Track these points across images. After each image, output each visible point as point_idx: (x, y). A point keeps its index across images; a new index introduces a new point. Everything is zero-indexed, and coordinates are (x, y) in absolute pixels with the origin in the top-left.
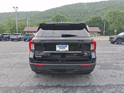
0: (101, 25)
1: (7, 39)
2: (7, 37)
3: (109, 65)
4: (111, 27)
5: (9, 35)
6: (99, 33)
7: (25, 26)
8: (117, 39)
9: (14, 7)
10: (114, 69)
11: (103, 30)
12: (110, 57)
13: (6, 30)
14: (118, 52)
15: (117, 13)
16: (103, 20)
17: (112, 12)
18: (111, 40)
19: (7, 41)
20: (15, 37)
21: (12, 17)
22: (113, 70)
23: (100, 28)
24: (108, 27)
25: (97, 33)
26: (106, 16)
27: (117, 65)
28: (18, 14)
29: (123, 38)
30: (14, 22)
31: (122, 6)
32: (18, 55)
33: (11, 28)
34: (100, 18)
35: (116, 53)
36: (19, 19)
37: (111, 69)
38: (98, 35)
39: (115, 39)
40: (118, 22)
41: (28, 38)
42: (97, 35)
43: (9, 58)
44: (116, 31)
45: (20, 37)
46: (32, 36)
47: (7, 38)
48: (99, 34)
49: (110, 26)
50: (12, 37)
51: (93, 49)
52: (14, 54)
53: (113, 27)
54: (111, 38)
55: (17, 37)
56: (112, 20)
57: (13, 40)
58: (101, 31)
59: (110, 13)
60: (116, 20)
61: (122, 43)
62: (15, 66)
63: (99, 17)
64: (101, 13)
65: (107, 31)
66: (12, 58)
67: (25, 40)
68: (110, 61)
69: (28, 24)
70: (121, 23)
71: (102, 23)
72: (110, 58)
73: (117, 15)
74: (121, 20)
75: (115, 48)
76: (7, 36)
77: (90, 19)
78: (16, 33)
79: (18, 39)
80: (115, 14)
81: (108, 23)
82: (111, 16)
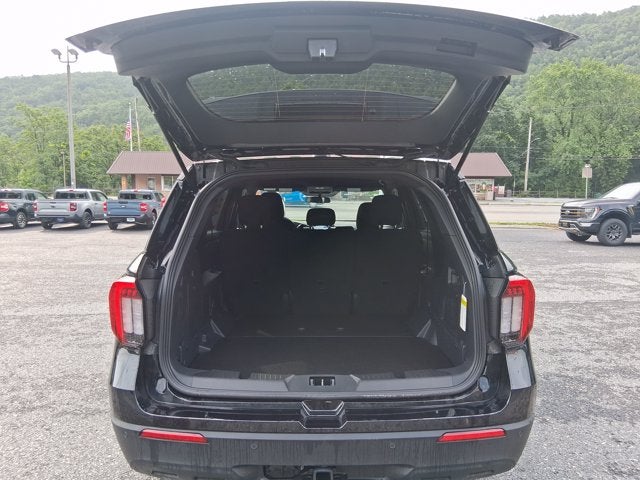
0: (510, 144)
1: (19, 219)
2: (21, 210)
3: (584, 388)
4: (561, 150)
5: (31, 196)
6: (499, 181)
7: (119, 148)
8: (603, 218)
9: (56, 52)
10: (620, 417)
11: (523, 168)
12: (580, 329)
13: (17, 170)
14: (614, 296)
15: (592, 80)
16: (518, 115)
17: (563, 75)
18: (569, 225)
19: (16, 227)
20: (63, 208)
21: (48, 101)
22: (616, 424)
23: (506, 157)
24: (549, 151)
25: (492, 182)
26: (534, 93)
27: (627, 382)
28: (82, 87)
29: (632, 213)
30: (62, 125)
31: (614, 43)
32: (65, 319)
33: (47, 157)
35: (606, 303)
36: (87, 111)
37: (602, 412)
38: (496, 195)
39: (593, 217)
40: (595, 125)
41: (130, 216)
42: (490, 195)
43: (17, 340)
44: (587, 173)
45: (88, 210)
46: (154, 200)
47: (20, 217)
48: (502, 189)
49: (557, 149)
50: (44, 207)
51: (516, 327)
52: (47, 311)
53: (573, 151)
54: (569, 214)
55: (73, 208)
56: (566, 117)
57: (48, 223)
58: (513, 172)
59: (553, 78)
60: (588, 118)
61: (628, 240)
62: (41, 397)
65: (541, 174)
66: (29, 340)
67: (113, 226)
68: (584, 361)
69: (135, 138)
70: (612, 130)
71: (513, 133)
72: (580, 336)
73: (594, 93)
74: (611, 116)
75: (594, 267)
76: (20, 203)
78: (69, 184)
79: (75, 219)
80: (580, 83)
81: (544, 129)
82: (562, 95)
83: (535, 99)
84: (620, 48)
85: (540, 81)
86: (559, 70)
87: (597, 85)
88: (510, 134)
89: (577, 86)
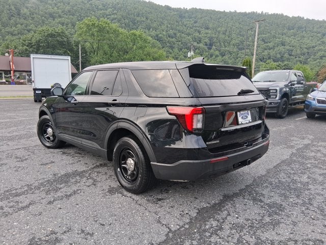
4: (95, 61)
16: (73, 42)
24: (89, 62)
26: (80, 31)
31: (107, 12)
34: (66, 36)
40: (108, 51)
49: (93, 61)
53: (100, 62)
56: (95, 46)
59: (88, 26)
63: (62, 32)
64: (59, 23)
70: (115, 54)
71: (71, 50)
73: (107, 35)
77: (37, 37)
80: (101, 30)
81: (86, 50)
82: (93, 35)
83: (80, 34)
84: (110, 15)
85: (82, 26)
86: (91, 22)
87: (108, 32)
88: (69, 50)
89: (99, 31)
